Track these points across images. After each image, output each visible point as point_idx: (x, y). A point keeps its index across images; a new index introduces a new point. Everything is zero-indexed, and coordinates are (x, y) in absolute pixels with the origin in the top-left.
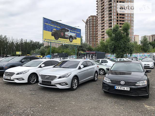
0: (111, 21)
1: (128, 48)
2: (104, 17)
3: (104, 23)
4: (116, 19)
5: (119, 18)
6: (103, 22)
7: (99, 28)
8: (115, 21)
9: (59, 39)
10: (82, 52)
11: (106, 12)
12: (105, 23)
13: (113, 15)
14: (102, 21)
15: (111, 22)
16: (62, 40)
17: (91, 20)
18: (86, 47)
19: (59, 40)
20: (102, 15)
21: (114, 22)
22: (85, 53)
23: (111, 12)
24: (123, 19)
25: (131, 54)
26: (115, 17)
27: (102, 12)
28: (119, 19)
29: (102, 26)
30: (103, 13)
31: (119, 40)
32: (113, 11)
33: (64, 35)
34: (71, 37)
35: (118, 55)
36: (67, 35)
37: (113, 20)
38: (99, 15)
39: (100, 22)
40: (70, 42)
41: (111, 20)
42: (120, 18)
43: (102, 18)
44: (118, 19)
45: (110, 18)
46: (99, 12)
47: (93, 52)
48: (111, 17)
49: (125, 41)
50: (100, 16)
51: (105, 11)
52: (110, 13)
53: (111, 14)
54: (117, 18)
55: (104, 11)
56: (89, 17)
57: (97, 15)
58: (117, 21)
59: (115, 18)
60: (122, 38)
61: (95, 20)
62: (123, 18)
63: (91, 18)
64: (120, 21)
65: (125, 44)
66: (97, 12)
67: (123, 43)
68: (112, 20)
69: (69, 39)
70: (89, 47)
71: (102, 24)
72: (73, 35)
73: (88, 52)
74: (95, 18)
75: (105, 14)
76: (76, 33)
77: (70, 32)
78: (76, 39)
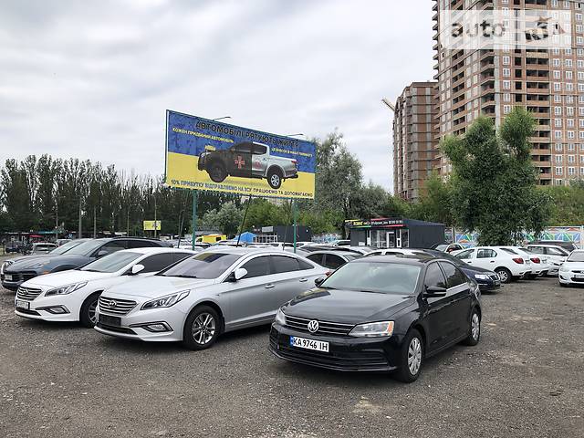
0: (492, 99)
1: (526, 208)
2: (462, 86)
3: (463, 108)
4: (514, 90)
5: (524, 85)
6: (460, 104)
7: (444, 130)
8: (507, 98)
9: (229, 177)
10: (358, 224)
11: (471, 65)
12: (469, 107)
13: (501, 75)
14: (456, 100)
15: (490, 103)
16: (237, 182)
17: (414, 101)
18: (375, 204)
19: (227, 181)
20: (456, 79)
21: (502, 103)
22: (367, 225)
23: (489, 66)
24: (543, 92)
25: (538, 230)
26: (509, 84)
27: (455, 68)
28: (524, 90)
29: (457, 122)
30: (459, 71)
31: (491, 177)
32: (501, 62)
33: (249, 164)
34: (275, 170)
35: (486, 233)
36: (258, 165)
37: (502, 98)
38: (442, 78)
39: (447, 106)
40: (273, 187)
41: (491, 97)
42: (529, 85)
43: (456, 90)
44: (519, 92)
45: (489, 91)
46: (442, 68)
47: (394, 222)
48: (492, 85)
49: (513, 181)
50: (447, 85)
51: (468, 62)
52: (485, 68)
53: (492, 74)
54: (518, 86)
55: (462, 64)
56: (408, 89)
57: (437, 81)
58: (518, 98)
59: (507, 87)
60: (503, 168)
61: (428, 100)
62: (542, 86)
63: (414, 91)
64: (530, 97)
65: (512, 191)
66: (437, 68)
67: (506, 188)
68: (497, 97)
69: (269, 179)
70: (386, 201)
71: (456, 111)
72: (284, 162)
73: (376, 223)
74: (428, 91)
75: (468, 73)
76: (298, 157)
77: (272, 153)
78: (297, 176)
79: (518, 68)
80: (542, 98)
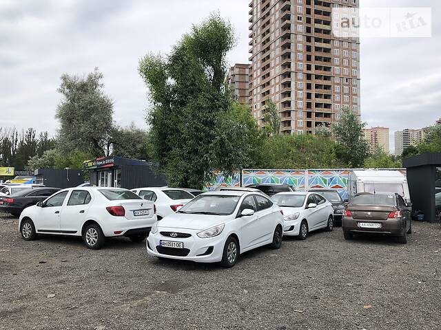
0: (289, 76)
2: (268, 66)
3: (268, 83)
4: (305, 71)
5: (313, 67)
6: (267, 80)
7: (255, 101)
8: (300, 76)
10: (91, 164)
11: (274, 50)
12: (272, 83)
14: (264, 77)
15: (287, 79)
17: (237, 78)
20: (264, 60)
21: (297, 80)
22: (95, 165)
24: (327, 74)
26: (302, 66)
27: (264, 52)
28: (313, 71)
29: (264, 94)
30: (266, 54)
32: (296, 48)
42: (317, 68)
48: (289, 65)
52: (285, 52)
53: (289, 57)
54: (309, 68)
55: (268, 49)
58: (309, 77)
59: (300, 68)
62: (326, 69)
63: (237, 71)
64: (317, 77)
73: (99, 163)
79: (309, 53)
80: (327, 78)
